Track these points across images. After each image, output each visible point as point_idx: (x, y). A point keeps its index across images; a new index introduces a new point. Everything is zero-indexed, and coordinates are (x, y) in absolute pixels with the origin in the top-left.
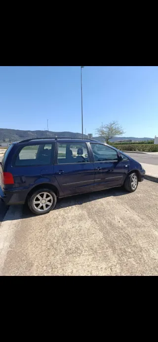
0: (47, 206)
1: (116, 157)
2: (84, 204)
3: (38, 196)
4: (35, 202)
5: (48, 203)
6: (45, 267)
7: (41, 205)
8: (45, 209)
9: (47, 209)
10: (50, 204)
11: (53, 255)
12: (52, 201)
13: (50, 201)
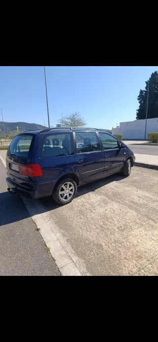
0: (70, 195)
1: (117, 146)
2: (96, 190)
3: (63, 186)
4: (60, 193)
5: (71, 193)
6: (113, 244)
7: (65, 195)
8: (69, 198)
9: (70, 198)
10: (72, 193)
11: (111, 234)
12: (74, 190)
13: (71, 190)
